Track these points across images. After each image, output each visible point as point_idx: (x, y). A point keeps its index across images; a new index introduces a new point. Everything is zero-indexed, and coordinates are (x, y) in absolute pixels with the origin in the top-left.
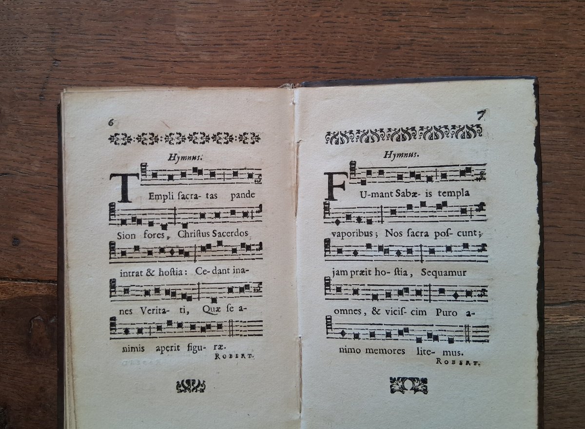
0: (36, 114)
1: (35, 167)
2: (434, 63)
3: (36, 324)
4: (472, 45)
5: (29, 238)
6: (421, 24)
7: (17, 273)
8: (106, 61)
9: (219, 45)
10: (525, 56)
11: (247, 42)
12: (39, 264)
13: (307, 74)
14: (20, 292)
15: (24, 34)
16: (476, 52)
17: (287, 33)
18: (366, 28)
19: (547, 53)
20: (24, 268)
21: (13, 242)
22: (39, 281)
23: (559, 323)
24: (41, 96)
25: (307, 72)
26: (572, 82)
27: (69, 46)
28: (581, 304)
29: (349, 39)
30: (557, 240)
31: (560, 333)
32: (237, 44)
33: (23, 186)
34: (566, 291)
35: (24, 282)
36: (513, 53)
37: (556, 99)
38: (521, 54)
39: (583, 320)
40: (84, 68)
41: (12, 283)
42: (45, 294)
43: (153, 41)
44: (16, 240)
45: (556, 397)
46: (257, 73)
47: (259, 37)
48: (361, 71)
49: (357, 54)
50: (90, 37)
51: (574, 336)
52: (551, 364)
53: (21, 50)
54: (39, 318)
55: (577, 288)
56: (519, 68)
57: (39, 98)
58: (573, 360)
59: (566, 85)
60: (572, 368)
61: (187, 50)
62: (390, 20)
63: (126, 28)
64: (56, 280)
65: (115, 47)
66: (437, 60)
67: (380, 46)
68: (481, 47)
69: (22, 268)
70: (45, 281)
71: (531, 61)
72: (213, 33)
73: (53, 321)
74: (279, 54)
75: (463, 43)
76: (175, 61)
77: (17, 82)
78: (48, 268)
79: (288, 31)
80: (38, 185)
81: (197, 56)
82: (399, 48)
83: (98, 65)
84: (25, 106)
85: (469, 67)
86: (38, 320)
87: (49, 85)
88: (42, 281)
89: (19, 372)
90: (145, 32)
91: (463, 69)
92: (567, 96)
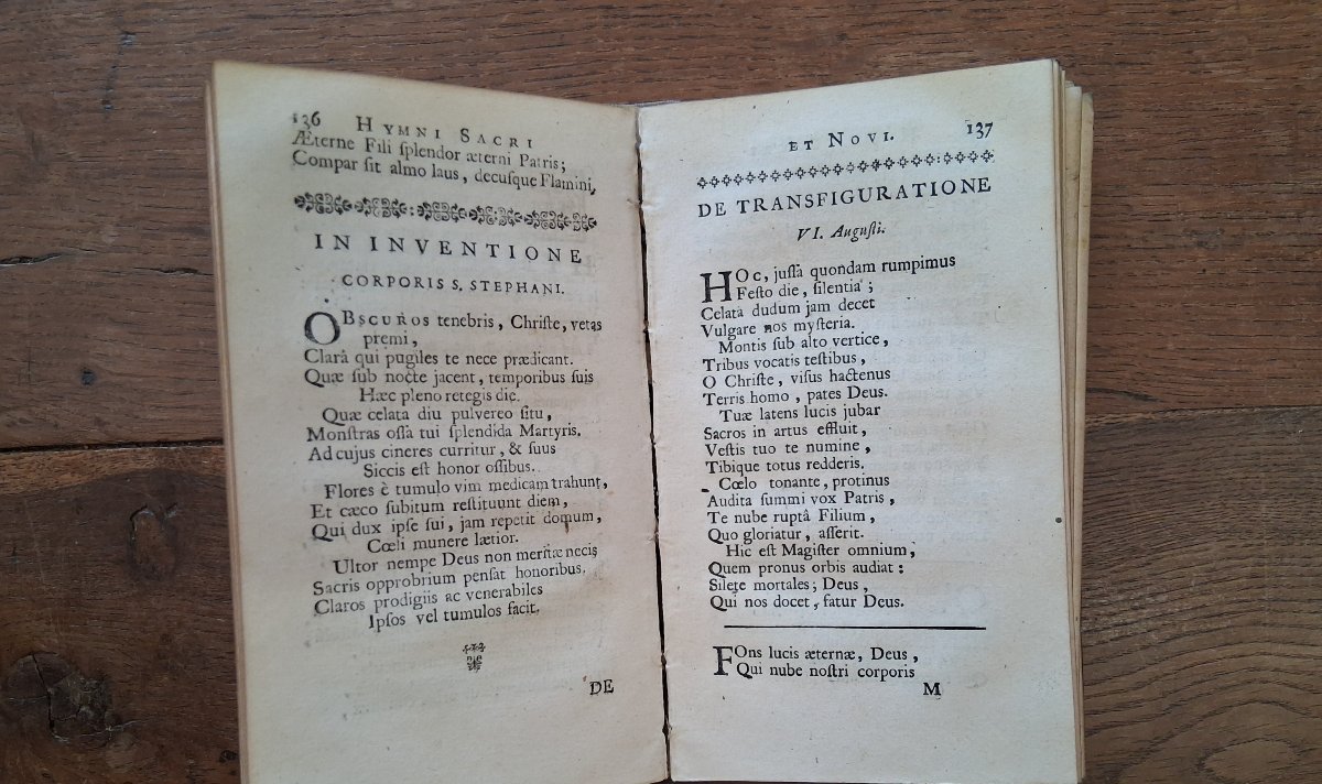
0: (99, 137)
1: (109, 236)
3: (143, 523)
5: (110, 368)
7: (96, 434)
8: (219, 26)
12: (135, 414)
13: (593, 21)
14: (106, 468)
20: (109, 424)
21: (83, 378)
22: (138, 445)
24: (105, 102)
33: (90, 274)
35: (111, 451)
40: (180, 42)
41: (89, 453)
42: (153, 467)
44: (88, 376)
46: (502, 26)
53: (58, 20)
54: (146, 512)
57: (102, 107)
59: (1048, 12)
69: (105, 423)
70: (150, 445)
73: (172, 513)
77: (56, 81)
78: (154, 420)
80: (116, 269)
83: (206, 34)
84: (77, 124)
86: (145, 516)
87: (118, 82)
88: (145, 444)
89: (119, 612)
92: (1051, 31)
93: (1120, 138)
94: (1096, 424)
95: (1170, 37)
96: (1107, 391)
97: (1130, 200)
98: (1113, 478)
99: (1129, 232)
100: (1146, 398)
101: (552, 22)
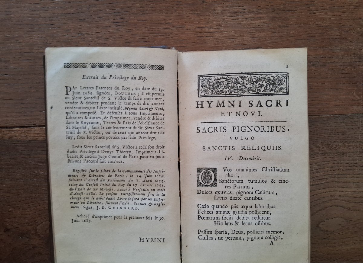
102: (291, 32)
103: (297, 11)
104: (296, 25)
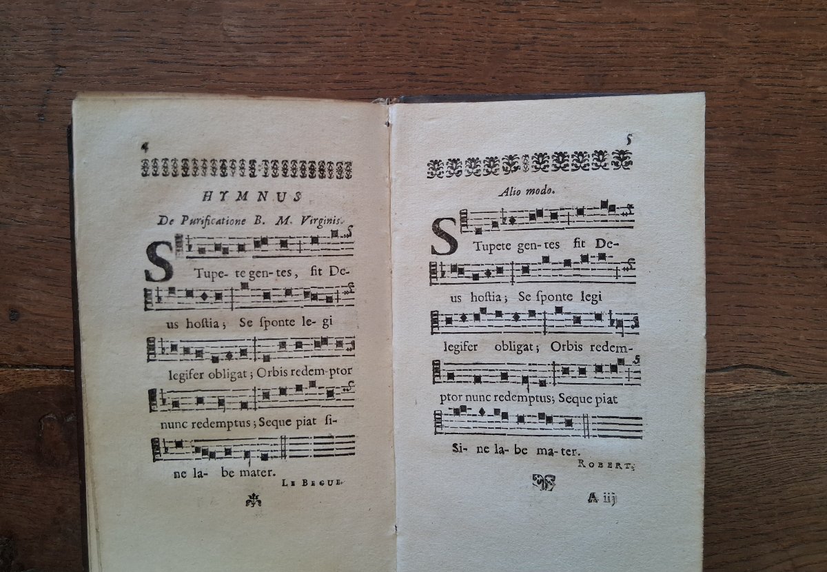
0: (33, 140)
1: (36, 213)
2: (563, 69)
3: (48, 425)
4: (609, 44)
5: (31, 309)
6: (545, 17)
7: (18, 357)
8: (127, 66)
9: (282, 43)
10: (676, 57)
11: (320, 39)
12: (47, 344)
13: (401, 83)
14: (23, 383)
15: (13, 30)
16: (615, 53)
17: (373, 28)
18: (476, 21)
19: (703, 54)
20: (28, 350)
21: (10, 315)
22: (48, 367)
23: (720, 394)
24: (39, 115)
25: (400, 80)
26: (734, 91)
27: (77, 46)
28: (747, 369)
29: (454, 37)
30: (717, 291)
31: (723, 406)
32: (308, 43)
33: (20, 240)
34: (728, 354)
35: (28, 370)
36: (661, 54)
37: (714, 112)
38: (672, 56)
39: (749, 389)
40: (98, 76)
41: (11, 371)
42: (57, 383)
43: (191, 38)
44: (14, 314)
45: (718, 485)
46: (335, 82)
47: (336, 33)
48: (471, 79)
49: (466, 56)
50: (105, 34)
51: (740, 408)
52: (712, 444)
53: (10, 54)
54: (51, 416)
55: (741, 349)
56: (668, 73)
57: (37, 118)
58: (737, 439)
60: (737, 449)
61: (239, 50)
62: (505, 12)
63: (154, 21)
64: (72, 364)
65: (140, 47)
66: (567, 64)
67: (494, 45)
68: (621, 46)
69: (24, 350)
70: (56, 367)
71: (683, 65)
72: (274, 27)
73: (70, 419)
74: (363, 56)
75: (599, 42)
76: (223, 66)
78: (60, 350)
79: (374, 25)
80: (40, 237)
81: (253, 58)
82: (517, 48)
83: (118, 71)
84: (18, 130)
85: (607, 73)
86: (50, 419)
87: (51, 101)
88: (52, 367)
89: (26, 488)
90: (180, 25)
91: (599, 75)
92: (728, 108)
93: (773, 188)
94: (749, 390)
95: (811, 118)
96: (757, 367)
97: (779, 232)
98: (758, 429)
99: (776, 255)
100: (783, 374)
101: (372, 81)
102: (780, 186)
103: (795, 136)
104: (790, 169)
